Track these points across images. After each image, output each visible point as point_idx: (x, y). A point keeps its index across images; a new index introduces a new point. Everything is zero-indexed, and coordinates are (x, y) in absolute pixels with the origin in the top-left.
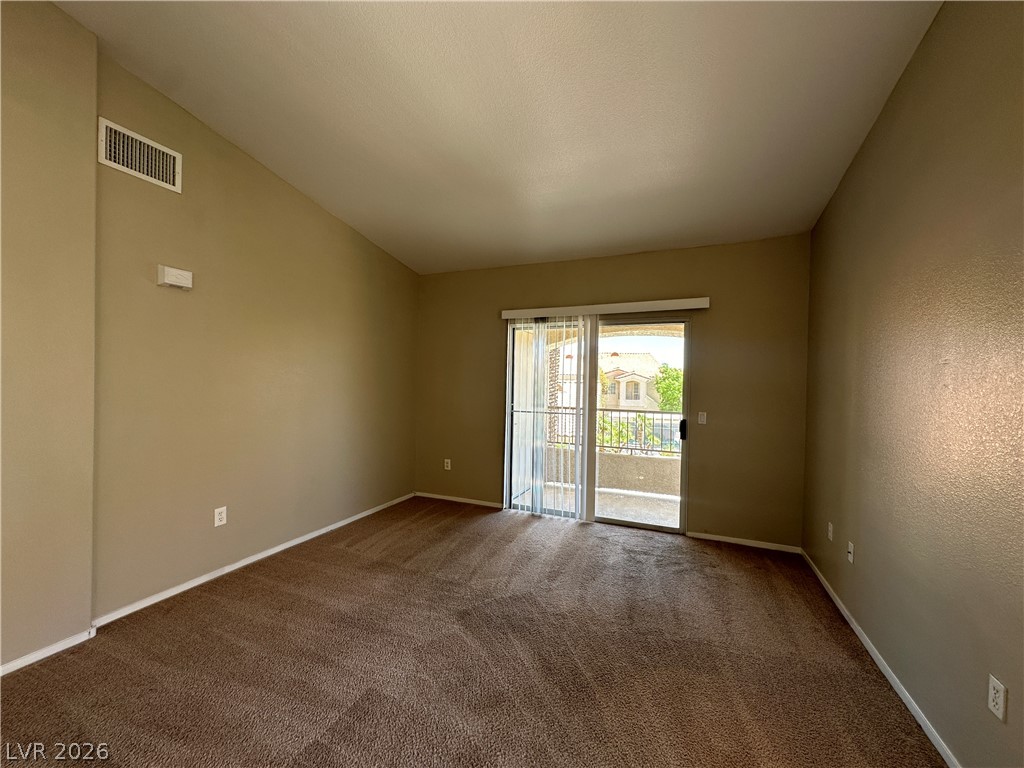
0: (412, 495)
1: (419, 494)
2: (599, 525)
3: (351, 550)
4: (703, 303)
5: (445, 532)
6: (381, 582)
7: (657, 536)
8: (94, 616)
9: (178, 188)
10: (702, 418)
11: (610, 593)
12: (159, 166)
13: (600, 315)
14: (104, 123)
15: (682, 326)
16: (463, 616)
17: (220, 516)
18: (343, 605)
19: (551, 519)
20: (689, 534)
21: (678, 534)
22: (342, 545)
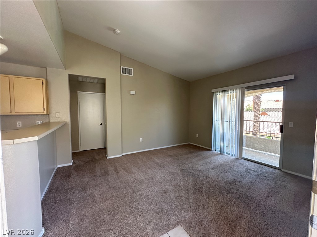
0: (188, 143)
1: (190, 143)
2: (243, 160)
3: (167, 152)
4: (292, 77)
5: (191, 153)
6: (169, 159)
7: (266, 168)
8: (122, 153)
9: (133, 75)
10: (291, 125)
11: (230, 177)
12: (129, 72)
13: (245, 87)
14: (122, 67)
15: (282, 87)
16: (182, 170)
17: (141, 140)
18: (159, 161)
19: (226, 155)
20: (283, 170)
21: (278, 169)
22: (165, 151)
